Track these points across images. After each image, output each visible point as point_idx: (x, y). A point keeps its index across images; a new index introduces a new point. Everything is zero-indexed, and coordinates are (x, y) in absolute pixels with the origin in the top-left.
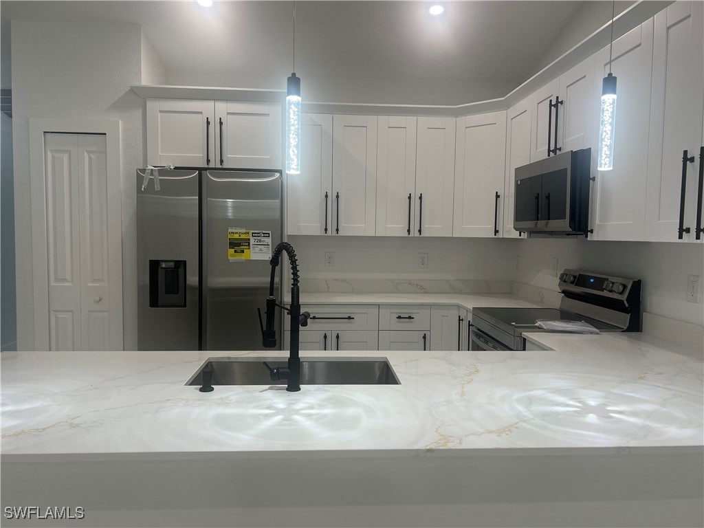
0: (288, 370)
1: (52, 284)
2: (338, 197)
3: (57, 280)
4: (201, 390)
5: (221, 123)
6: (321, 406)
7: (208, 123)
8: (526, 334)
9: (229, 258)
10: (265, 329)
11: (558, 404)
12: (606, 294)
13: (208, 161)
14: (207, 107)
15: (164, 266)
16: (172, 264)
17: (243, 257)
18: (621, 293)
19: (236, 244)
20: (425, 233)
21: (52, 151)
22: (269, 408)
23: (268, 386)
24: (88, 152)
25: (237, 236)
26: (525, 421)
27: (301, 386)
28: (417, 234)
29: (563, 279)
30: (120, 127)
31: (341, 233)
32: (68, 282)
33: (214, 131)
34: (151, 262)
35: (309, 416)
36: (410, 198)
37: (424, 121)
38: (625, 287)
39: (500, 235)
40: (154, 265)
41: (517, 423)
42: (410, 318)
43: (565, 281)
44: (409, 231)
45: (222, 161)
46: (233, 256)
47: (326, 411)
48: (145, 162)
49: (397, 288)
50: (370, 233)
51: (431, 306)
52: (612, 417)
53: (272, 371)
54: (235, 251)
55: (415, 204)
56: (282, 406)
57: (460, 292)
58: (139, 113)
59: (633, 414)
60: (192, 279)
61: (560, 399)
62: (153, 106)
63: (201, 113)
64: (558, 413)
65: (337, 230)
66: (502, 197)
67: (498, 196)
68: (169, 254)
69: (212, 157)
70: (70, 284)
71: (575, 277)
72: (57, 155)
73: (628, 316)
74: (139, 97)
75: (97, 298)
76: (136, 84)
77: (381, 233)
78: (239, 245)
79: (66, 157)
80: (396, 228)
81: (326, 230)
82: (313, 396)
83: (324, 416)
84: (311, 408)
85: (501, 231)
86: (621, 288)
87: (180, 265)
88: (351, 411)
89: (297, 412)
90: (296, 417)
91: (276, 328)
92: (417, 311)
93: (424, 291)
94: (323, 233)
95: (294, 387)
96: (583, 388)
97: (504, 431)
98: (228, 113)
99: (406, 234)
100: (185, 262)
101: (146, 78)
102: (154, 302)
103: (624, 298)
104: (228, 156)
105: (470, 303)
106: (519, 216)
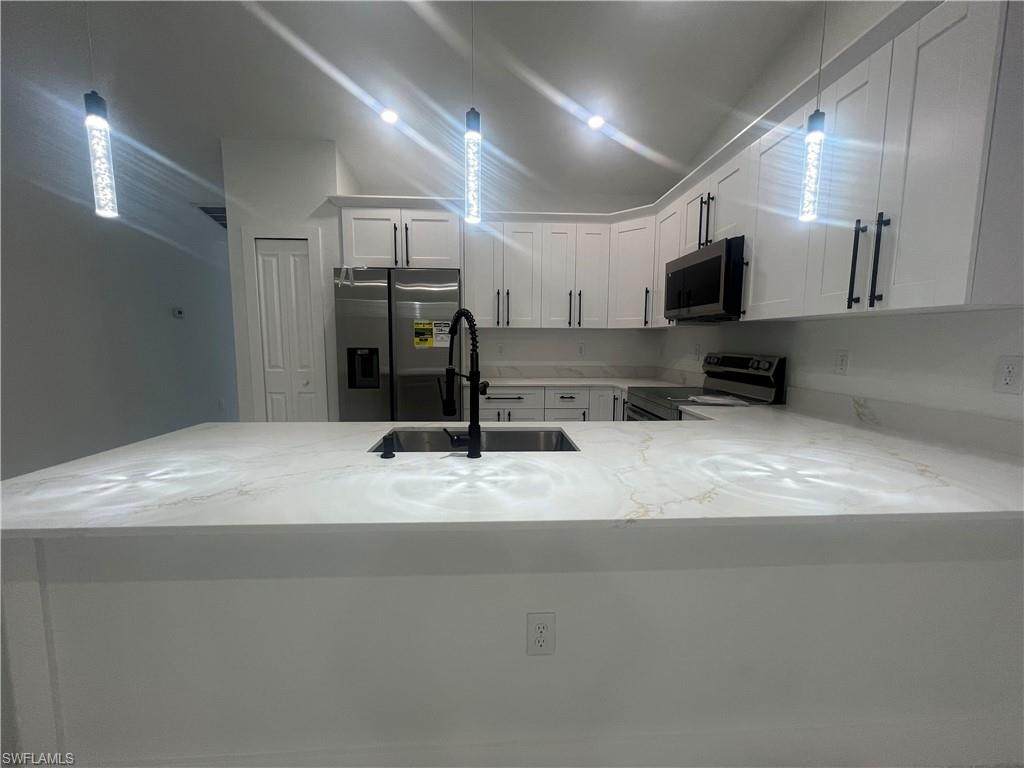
0: (468, 437)
1: (266, 369)
2: (508, 294)
3: (271, 367)
4: (382, 457)
5: (407, 229)
6: (505, 473)
7: (396, 229)
8: (682, 407)
9: (416, 346)
10: (445, 397)
11: (745, 469)
12: (751, 371)
13: (396, 262)
14: (395, 215)
15: (360, 353)
16: (366, 352)
17: (426, 345)
18: (767, 370)
19: (419, 333)
20: (584, 325)
21: (263, 255)
22: (452, 474)
23: (448, 453)
24: (294, 255)
25: (421, 326)
26: (722, 487)
27: (482, 453)
28: (577, 326)
29: (708, 361)
30: (320, 234)
31: (511, 326)
32: (279, 367)
33: (401, 236)
34: (349, 349)
35: (495, 482)
36: (570, 294)
37: (584, 227)
38: (771, 364)
39: (649, 326)
40: (352, 353)
41: (713, 489)
42: (571, 397)
43: (709, 363)
44: (570, 323)
45: (408, 262)
46: (418, 343)
47: (510, 478)
48: (342, 262)
49: (559, 373)
50: (537, 325)
51: (590, 387)
52: (808, 482)
53: (452, 438)
54: (420, 340)
55: (575, 299)
56: (465, 472)
57: (613, 377)
58: (336, 220)
59: (826, 478)
60: (384, 369)
61: (747, 464)
62: (349, 214)
63: (389, 220)
64: (752, 479)
65: (508, 323)
66: (651, 292)
67: (647, 292)
68: (363, 343)
69: (399, 259)
70: (281, 370)
71: (718, 359)
72: (266, 258)
73: (774, 390)
74: (336, 205)
75: (305, 382)
76: (331, 195)
77: (545, 326)
78: (423, 334)
79: (274, 260)
80: (558, 320)
81: (498, 322)
82: (493, 462)
83: (508, 484)
84: (496, 474)
85: (650, 322)
86: (767, 365)
87: (374, 352)
88: (537, 478)
89: (481, 478)
90: (480, 484)
91: (456, 397)
92: (576, 392)
93: (582, 376)
94: (496, 326)
95: (474, 454)
96: (762, 452)
97: (704, 498)
98: (412, 220)
99: (567, 326)
100: (377, 350)
101: (341, 190)
102: (352, 384)
103: (770, 374)
104: (413, 257)
105: (625, 385)
106: (669, 306)
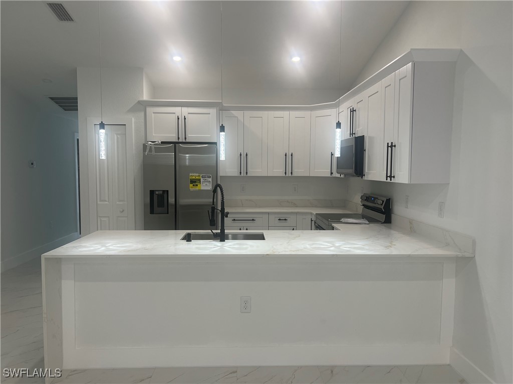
0: (220, 233)
1: (99, 203)
2: (247, 155)
3: (101, 201)
4: (187, 241)
5: (185, 119)
6: (234, 245)
7: (178, 119)
8: (333, 224)
9: (191, 189)
10: (211, 219)
11: (322, 245)
12: (377, 205)
13: (179, 138)
14: (177, 110)
15: (157, 193)
16: (161, 192)
17: (197, 188)
18: (381, 205)
19: (193, 182)
20: (295, 174)
24: (116, 134)
25: (194, 177)
27: (225, 240)
28: (290, 175)
29: (362, 198)
30: (133, 122)
31: (248, 175)
32: (106, 201)
33: (181, 123)
34: (151, 191)
36: (286, 155)
37: (293, 113)
39: (333, 175)
40: (152, 193)
42: (285, 220)
43: (363, 200)
44: (286, 173)
45: (185, 138)
46: (192, 187)
48: (146, 138)
49: (280, 204)
50: (265, 174)
51: (297, 213)
52: (340, 248)
53: (214, 234)
54: (193, 185)
55: (289, 158)
58: (142, 114)
60: (172, 200)
62: (150, 110)
63: (175, 113)
65: (247, 173)
66: (334, 155)
67: (332, 155)
68: (159, 187)
69: (180, 136)
70: (108, 203)
71: (366, 197)
73: (384, 216)
74: (142, 106)
75: (122, 210)
76: (141, 99)
77: (269, 175)
78: (195, 182)
80: (279, 171)
81: (241, 173)
85: (334, 173)
86: (382, 202)
87: (165, 192)
92: (289, 216)
93: (295, 205)
94: (239, 175)
95: (222, 240)
98: (189, 113)
99: (284, 175)
100: (168, 191)
101: (145, 97)
102: (152, 212)
103: (382, 207)
104: (189, 135)
105: (315, 211)
